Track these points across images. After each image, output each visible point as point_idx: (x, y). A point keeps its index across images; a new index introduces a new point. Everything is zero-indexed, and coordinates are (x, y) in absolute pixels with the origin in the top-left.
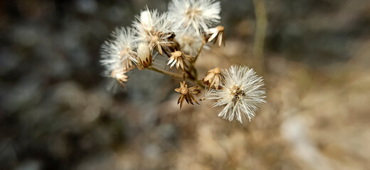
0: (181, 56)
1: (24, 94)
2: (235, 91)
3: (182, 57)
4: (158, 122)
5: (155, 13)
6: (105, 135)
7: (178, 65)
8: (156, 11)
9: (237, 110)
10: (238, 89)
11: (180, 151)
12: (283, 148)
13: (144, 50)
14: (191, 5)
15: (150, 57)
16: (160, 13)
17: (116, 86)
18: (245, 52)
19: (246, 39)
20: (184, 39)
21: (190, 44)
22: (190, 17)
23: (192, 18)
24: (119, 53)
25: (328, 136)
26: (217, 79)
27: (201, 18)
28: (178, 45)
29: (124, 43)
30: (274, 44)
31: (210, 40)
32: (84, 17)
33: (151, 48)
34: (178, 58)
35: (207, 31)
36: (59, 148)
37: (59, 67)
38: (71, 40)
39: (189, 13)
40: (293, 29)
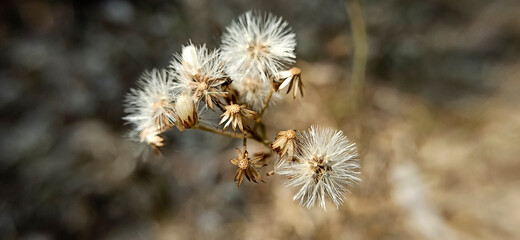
0: (240, 112)
1: (29, 138)
2: (316, 164)
3: (240, 114)
4: (218, 178)
5: (204, 48)
6: (142, 197)
7: (235, 125)
8: (205, 45)
9: (319, 190)
10: (321, 161)
11: (250, 220)
12: (394, 216)
13: (184, 105)
14: (255, 37)
15: (195, 114)
16: (210, 50)
17: (147, 150)
18: (341, 79)
19: (343, 61)
20: (245, 84)
21: (254, 91)
22: (253, 55)
23: (255, 58)
24: (151, 105)
25: (458, 200)
26: (290, 147)
27: (268, 56)
28: (236, 92)
29: (158, 93)
30: (382, 69)
31: (281, 87)
32: (114, 28)
33: (196, 100)
34: (235, 114)
35: (278, 74)
36: (77, 216)
37: (79, 99)
38: (95, 60)
39: (251, 48)
40: (409, 47)
